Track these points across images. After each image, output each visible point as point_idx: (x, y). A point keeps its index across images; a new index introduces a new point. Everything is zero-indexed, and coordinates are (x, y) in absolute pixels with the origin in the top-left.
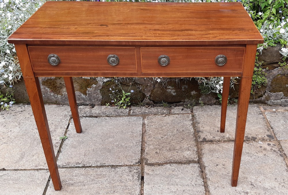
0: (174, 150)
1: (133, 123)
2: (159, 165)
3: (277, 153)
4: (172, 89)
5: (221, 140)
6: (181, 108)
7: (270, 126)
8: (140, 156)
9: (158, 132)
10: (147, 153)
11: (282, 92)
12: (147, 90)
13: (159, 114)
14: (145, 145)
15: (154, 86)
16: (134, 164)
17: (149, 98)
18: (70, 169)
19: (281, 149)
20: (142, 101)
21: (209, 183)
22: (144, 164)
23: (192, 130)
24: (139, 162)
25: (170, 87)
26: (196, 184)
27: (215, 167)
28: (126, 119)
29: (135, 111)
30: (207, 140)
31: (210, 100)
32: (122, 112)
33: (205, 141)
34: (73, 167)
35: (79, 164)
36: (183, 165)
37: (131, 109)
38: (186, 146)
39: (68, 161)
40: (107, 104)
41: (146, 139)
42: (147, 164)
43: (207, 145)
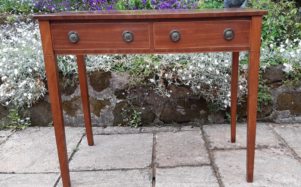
0: (186, 156)
1: (144, 138)
2: (171, 167)
3: (291, 156)
4: (181, 109)
5: (232, 148)
6: (191, 126)
7: (281, 138)
8: (151, 162)
9: (169, 144)
10: (158, 159)
12: (157, 110)
13: (170, 131)
14: (156, 153)
15: (164, 106)
16: (145, 168)
17: (159, 118)
18: (80, 172)
19: (295, 154)
20: (152, 122)
21: (223, 180)
22: (155, 167)
23: (203, 142)
24: (150, 166)
25: (179, 107)
26: (210, 182)
27: (229, 168)
28: (137, 135)
29: (145, 129)
30: (218, 148)
32: (133, 130)
33: (216, 149)
34: (83, 171)
35: (90, 168)
36: (195, 167)
37: (142, 128)
38: (197, 153)
39: (78, 166)
40: (118, 125)
42: (158, 167)
43: (218, 152)
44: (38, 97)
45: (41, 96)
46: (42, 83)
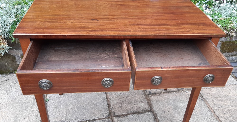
0: (131, 102)
2: (124, 116)
5: (161, 92)
8: (108, 110)
10: (113, 107)
14: (110, 100)
16: (105, 117)
19: (201, 95)
22: (112, 116)
24: (109, 115)
27: (164, 114)
30: (152, 93)
35: (64, 121)
36: (141, 114)
38: (139, 99)
41: (109, 96)
42: (115, 116)
43: (153, 96)
44: (3, 54)
45: (5, 52)
46: (4, 41)
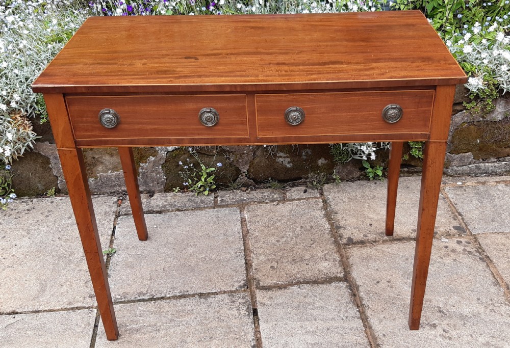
0: (302, 260)
1: (225, 219)
2: (280, 287)
3: (474, 255)
4: (285, 157)
5: (377, 239)
6: (303, 188)
7: (457, 212)
8: (245, 275)
9: (270, 233)
10: (256, 269)
11: (470, 153)
12: (242, 161)
13: (267, 201)
14: (252, 255)
15: (254, 154)
16: (236, 289)
17: (246, 175)
18: (129, 304)
19: (480, 248)
20: (234, 181)
21: (369, 313)
22: (253, 287)
23: (327, 226)
24: (244, 285)
25: (282, 154)
26: (347, 317)
27: (376, 286)
28: (212, 212)
29: (224, 198)
30: (354, 241)
31: (350, 173)
32: (202, 202)
33: (351, 242)
34: (134, 301)
35: (144, 294)
36: (321, 286)
37: (218, 196)
38: (320, 254)
39: (123, 291)
40: (174, 189)
41: (251, 246)
42: (259, 287)
43: (355, 249)
44: (23, 151)
45: (28, 146)
46: (26, 122)
